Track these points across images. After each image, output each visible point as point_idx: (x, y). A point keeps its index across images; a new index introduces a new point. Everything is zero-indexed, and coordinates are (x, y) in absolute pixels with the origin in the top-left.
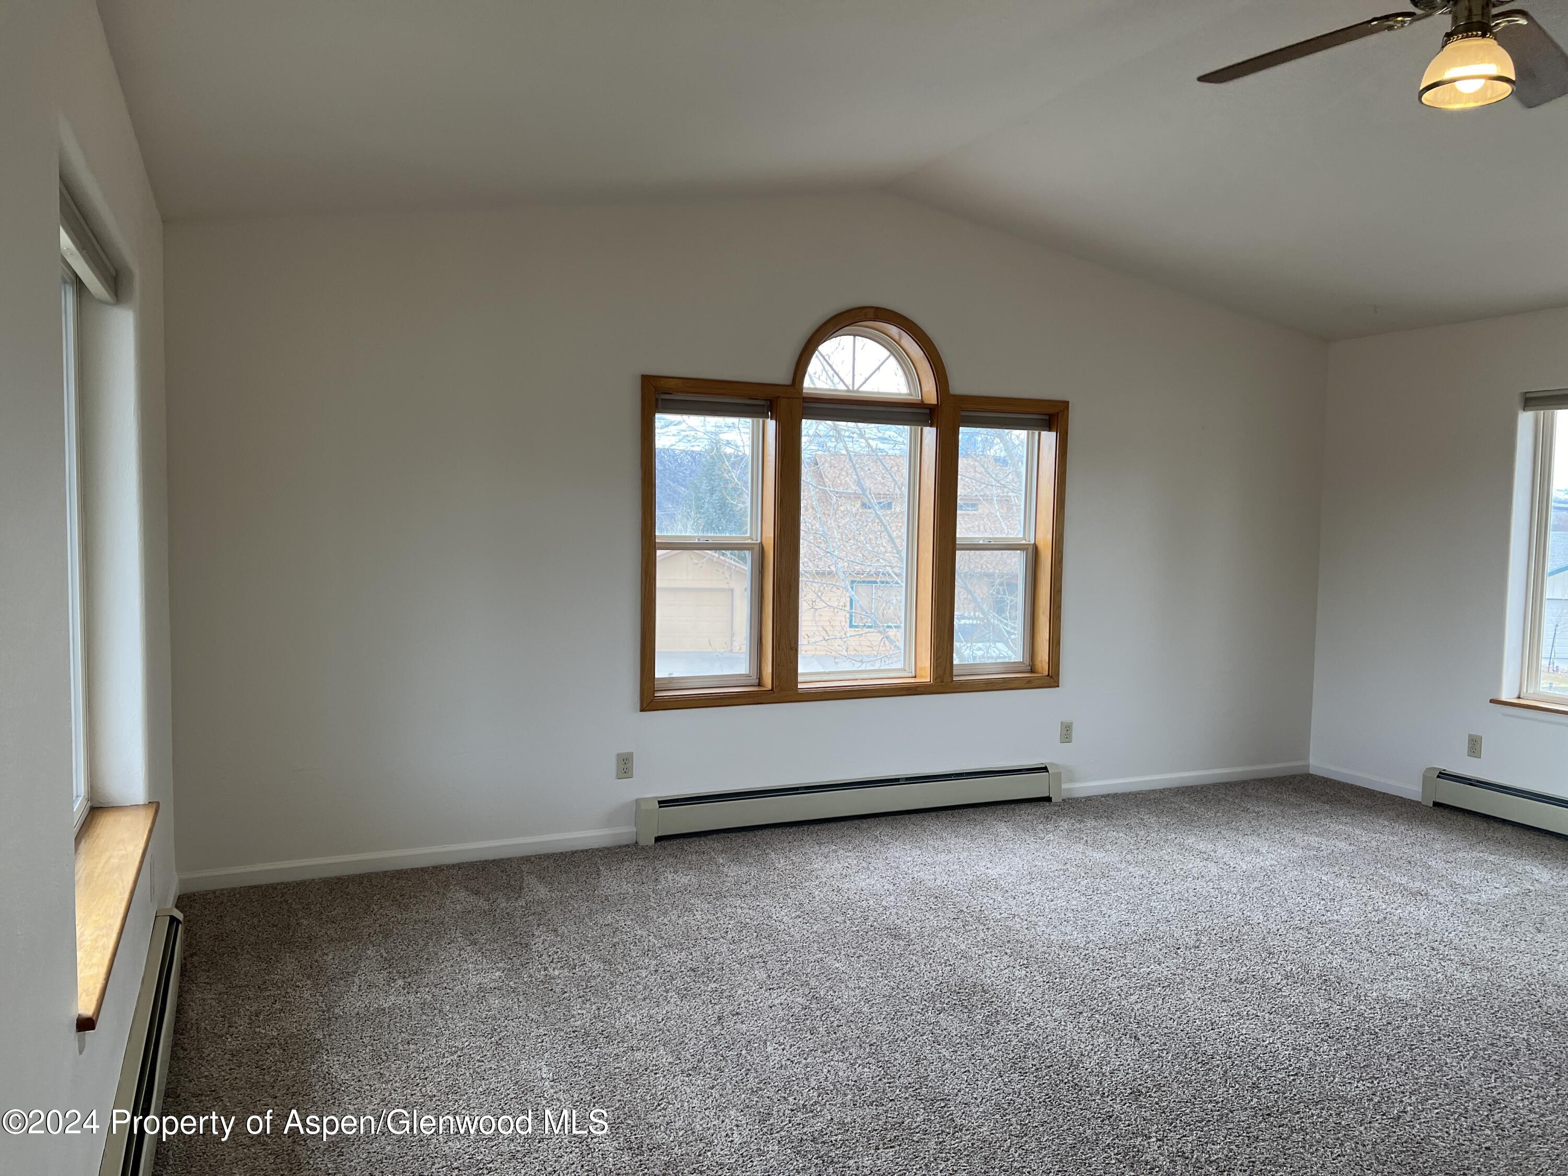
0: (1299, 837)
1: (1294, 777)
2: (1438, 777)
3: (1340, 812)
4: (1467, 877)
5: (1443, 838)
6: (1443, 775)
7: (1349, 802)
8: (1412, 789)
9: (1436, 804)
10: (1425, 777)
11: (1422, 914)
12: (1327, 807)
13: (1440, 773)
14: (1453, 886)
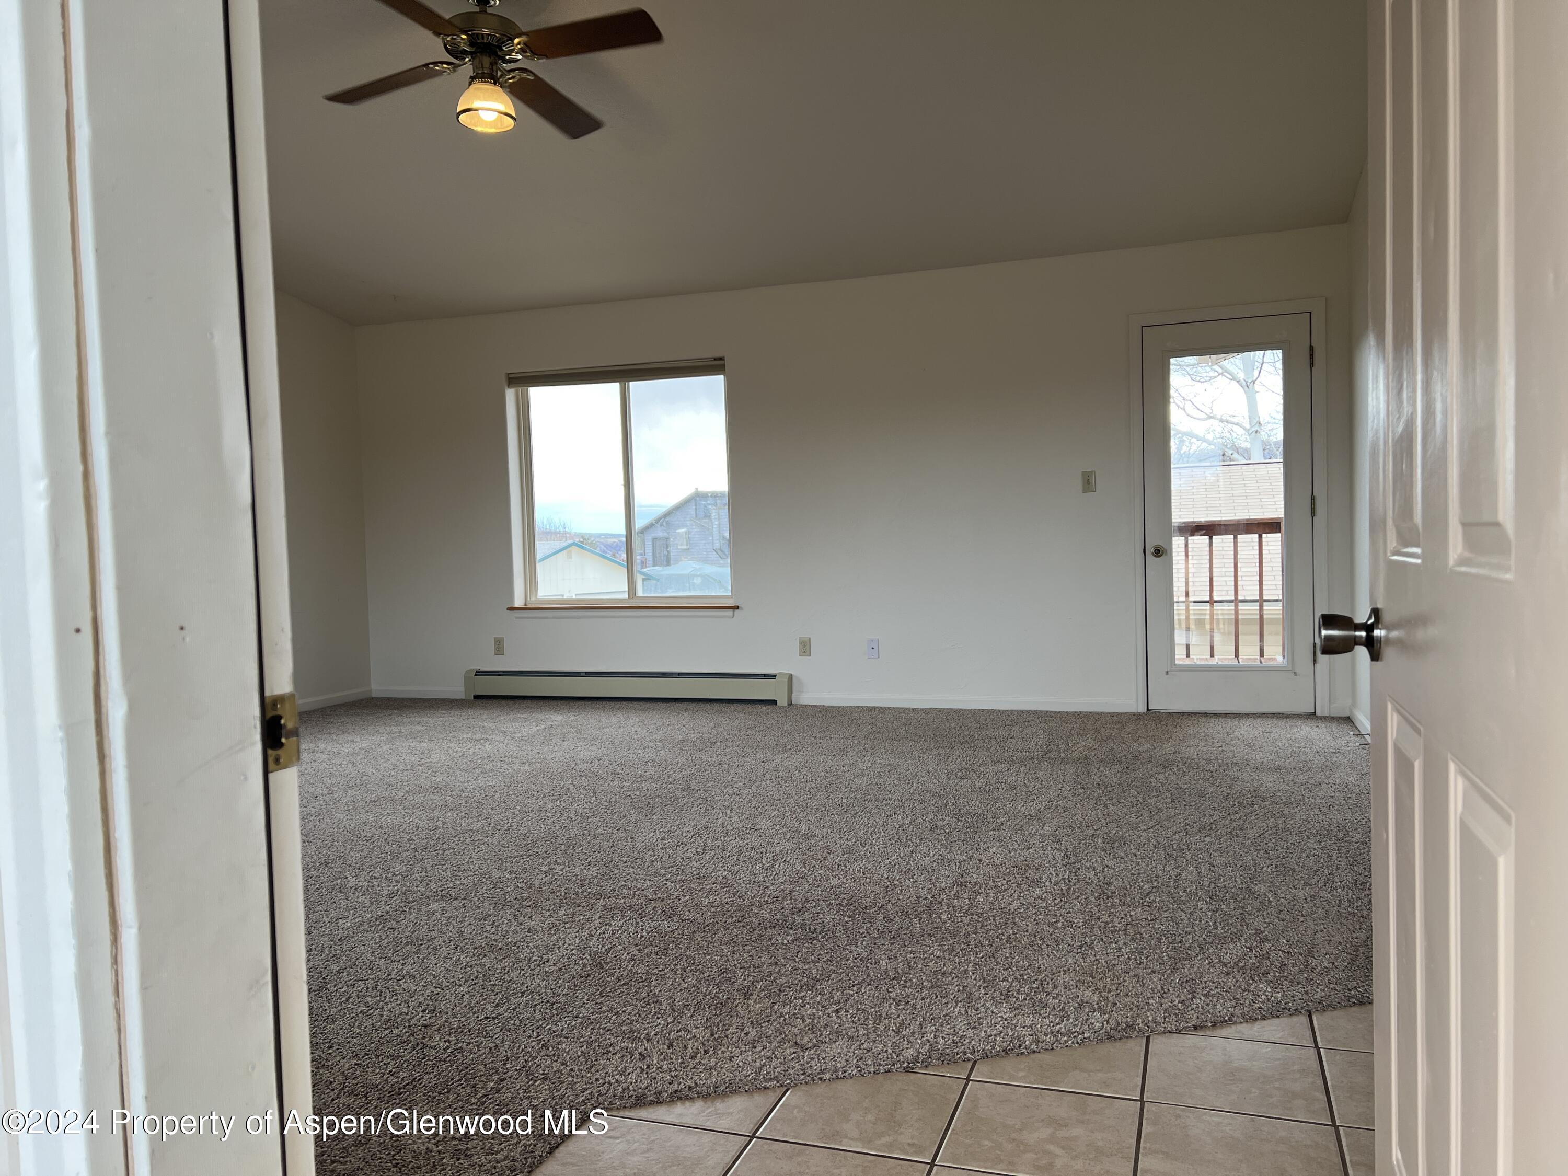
0: (382, 729)
1: (362, 700)
2: (475, 675)
3: (408, 712)
4: (510, 727)
5: (486, 712)
6: (479, 673)
7: (411, 706)
8: (457, 690)
9: (477, 697)
10: (467, 679)
11: (488, 747)
12: (396, 711)
13: (477, 672)
14: (504, 733)
